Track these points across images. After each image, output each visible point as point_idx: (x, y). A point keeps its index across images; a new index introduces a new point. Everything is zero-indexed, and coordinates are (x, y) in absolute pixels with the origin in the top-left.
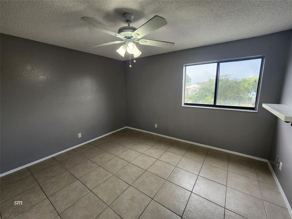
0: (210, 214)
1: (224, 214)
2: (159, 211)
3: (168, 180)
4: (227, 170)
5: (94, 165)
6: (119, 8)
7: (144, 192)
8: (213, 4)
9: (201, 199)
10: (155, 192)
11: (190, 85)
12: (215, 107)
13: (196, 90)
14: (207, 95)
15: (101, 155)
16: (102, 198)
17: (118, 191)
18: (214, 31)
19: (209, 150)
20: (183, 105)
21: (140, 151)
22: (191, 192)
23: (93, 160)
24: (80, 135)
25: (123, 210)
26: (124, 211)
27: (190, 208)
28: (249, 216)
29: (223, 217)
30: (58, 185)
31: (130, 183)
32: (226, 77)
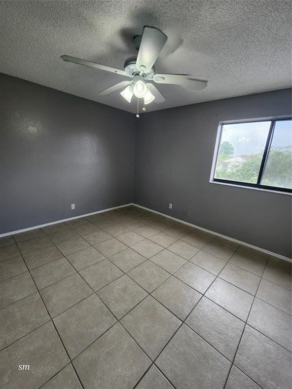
0: (223, 326)
1: (243, 329)
2: (156, 309)
3: (174, 275)
4: (261, 276)
5: (86, 244)
6: (127, 28)
7: (140, 284)
8: (272, 17)
9: (215, 306)
10: (155, 286)
11: (231, 158)
12: (259, 188)
13: (238, 166)
14: (254, 174)
15: (96, 234)
16: (89, 282)
17: (109, 278)
18: (271, 68)
19: (240, 246)
20: (211, 181)
21: (145, 236)
22: (202, 295)
23: (86, 238)
24: (73, 206)
25: (112, 299)
26: (112, 301)
27: (197, 313)
28: (279, 339)
29: (241, 333)
30: (41, 259)
31: (126, 272)
32: (288, 149)
